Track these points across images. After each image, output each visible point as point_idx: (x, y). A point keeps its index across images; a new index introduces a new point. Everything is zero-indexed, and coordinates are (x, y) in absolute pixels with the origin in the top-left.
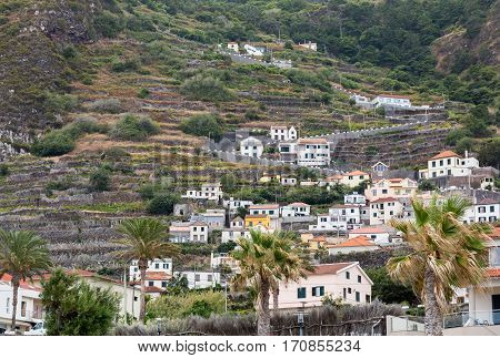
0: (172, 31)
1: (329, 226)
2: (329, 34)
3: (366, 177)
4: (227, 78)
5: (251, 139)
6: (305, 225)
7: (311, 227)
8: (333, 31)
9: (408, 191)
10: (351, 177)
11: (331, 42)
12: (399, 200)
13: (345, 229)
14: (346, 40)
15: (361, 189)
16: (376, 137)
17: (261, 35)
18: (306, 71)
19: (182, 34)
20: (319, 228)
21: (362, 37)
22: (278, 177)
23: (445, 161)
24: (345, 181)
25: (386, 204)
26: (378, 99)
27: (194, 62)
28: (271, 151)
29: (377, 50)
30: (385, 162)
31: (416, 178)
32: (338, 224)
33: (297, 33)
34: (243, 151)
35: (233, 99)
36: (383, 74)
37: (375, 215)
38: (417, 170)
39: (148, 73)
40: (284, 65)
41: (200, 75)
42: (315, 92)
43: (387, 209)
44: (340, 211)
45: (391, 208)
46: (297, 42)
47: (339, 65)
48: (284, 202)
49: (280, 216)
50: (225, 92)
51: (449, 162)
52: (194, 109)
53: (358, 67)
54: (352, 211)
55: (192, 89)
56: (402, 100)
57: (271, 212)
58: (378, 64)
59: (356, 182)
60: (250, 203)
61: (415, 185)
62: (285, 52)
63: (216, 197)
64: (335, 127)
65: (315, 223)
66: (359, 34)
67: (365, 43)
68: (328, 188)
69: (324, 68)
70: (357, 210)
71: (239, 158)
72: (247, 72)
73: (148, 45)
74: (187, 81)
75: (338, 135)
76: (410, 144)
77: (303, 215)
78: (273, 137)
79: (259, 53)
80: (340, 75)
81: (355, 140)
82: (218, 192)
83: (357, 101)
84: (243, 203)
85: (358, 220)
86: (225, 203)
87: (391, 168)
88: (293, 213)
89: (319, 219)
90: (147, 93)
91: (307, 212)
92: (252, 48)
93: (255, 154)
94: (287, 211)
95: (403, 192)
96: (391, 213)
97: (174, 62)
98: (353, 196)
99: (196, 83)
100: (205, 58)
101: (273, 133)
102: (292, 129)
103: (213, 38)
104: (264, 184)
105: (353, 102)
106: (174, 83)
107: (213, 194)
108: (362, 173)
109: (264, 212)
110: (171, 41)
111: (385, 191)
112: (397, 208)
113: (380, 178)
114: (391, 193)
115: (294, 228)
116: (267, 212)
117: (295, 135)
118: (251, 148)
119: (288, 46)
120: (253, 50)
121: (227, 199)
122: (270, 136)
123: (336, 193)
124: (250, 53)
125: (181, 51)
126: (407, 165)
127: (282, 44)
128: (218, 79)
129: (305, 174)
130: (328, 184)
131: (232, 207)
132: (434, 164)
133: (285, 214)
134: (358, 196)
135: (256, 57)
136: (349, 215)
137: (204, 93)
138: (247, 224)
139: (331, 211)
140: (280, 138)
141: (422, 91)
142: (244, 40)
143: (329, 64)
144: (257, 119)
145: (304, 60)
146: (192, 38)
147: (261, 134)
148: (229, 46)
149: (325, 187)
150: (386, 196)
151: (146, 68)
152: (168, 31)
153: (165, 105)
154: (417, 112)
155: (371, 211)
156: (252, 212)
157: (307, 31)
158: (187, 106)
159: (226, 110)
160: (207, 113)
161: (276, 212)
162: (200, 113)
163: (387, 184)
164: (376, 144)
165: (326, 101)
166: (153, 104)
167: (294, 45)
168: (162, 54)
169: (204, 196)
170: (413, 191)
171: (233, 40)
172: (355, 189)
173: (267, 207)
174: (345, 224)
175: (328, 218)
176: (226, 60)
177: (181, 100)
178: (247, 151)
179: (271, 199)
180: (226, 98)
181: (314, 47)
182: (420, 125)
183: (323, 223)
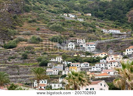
0: (47, 10)
1: (95, 69)
2: (95, 11)
3: (107, 54)
4: (64, 24)
5: (71, 43)
6: (88, 69)
7: (90, 70)
8: (96, 10)
9: (120, 59)
10: (102, 55)
11: (96, 13)
12: (117, 61)
13: (100, 70)
14: (100, 12)
15: (105, 58)
16: (110, 42)
17: (74, 11)
18: (88, 22)
19: (50, 11)
20: (92, 70)
21: (105, 12)
22: (79, 55)
24: (100, 56)
25: (113, 63)
26: (110, 31)
27: (53, 19)
28: (77, 47)
29: (110, 16)
30: (112, 50)
31: (122, 55)
32: (98, 69)
33: (85, 10)
34: (69, 47)
35: (65, 31)
36: (111, 23)
37: (109, 66)
38: (122, 52)
39: (39, 23)
40: (81, 20)
41: (55, 24)
42: (91, 28)
44: (99, 65)
46: (85, 13)
47: (98, 20)
48: (81, 62)
49: (80, 66)
50: (63, 29)
51: (132, 50)
52: (54, 34)
53: (104, 21)
54: (102, 65)
55: (53, 28)
56: (117, 31)
57: (77, 65)
58: (110, 20)
60: (71, 62)
61: (122, 57)
62: (81, 16)
63: (60, 61)
64: (97, 39)
65: (91, 68)
66: (104, 11)
67: (106, 13)
68: (95, 58)
69: (93, 21)
70: (104, 65)
71: (68, 49)
72: (70, 23)
73: (39, 14)
74: (51, 25)
75: (98, 41)
76: (120, 44)
77: (87, 66)
78: (78, 42)
79: (73, 17)
80: (98, 23)
81: (103, 43)
82: (61, 59)
83: (104, 31)
84: (69, 63)
85: (104, 68)
86: (63, 63)
87: (114, 52)
88: (84, 65)
90: (39, 29)
91: (88, 65)
92: (71, 15)
93: (72, 48)
94: (82, 65)
95: (118, 59)
96: (114, 65)
97: (47, 20)
98: (103, 60)
99: (54, 26)
100: (57, 18)
101: (78, 41)
102: (84, 40)
103: (59, 12)
104: (75, 57)
105: (102, 32)
106: (47, 26)
107: (60, 60)
108: (105, 53)
109: (75, 65)
110: (46, 13)
111: (112, 59)
112: (116, 64)
113: (111, 55)
114: (114, 59)
115: (85, 70)
116: (76, 65)
117: (85, 42)
118: (71, 46)
119: (82, 14)
120: (72, 16)
121: (64, 61)
123: (97, 59)
124: (71, 17)
125: (49, 16)
126: (119, 51)
127: (80, 14)
128: (61, 25)
129: (88, 54)
130: (95, 57)
131: (65, 64)
132: (128, 50)
134: (104, 60)
135: (73, 18)
136: (101, 66)
137: (56, 29)
138: (70, 69)
139: (96, 65)
140: (80, 42)
141: (124, 28)
142: (69, 13)
143: (95, 20)
144: (73, 37)
145: (87, 19)
146: (53, 12)
147: (74, 41)
148: (64, 15)
149: (94, 58)
150: (113, 60)
151: (39, 22)
152: (45, 10)
153: (45, 33)
154: (122, 34)
155: (108, 65)
156: (71, 65)
157: (88, 10)
158: (51, 33)
159: (63, 34)
160: (57, 35)
162: (56, 35)
163: (113, 56)
164: (110, 44)
165: (94, 31)
166: (41, 32)
167: (84, 14)
168: (43, 17)
169: (57, 61)
170: (121, 59)
171: (65, 13)
172: (103, 58)
173: (76, 64)
174: (100, 69)
175: (95, 67)
176: (63, 19)
177: (49, 31)
179: (77, 61)
180: (63, 30)
181: (90, 15)
182: (123, 38)
183: (94, 69)
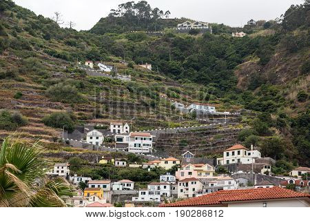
0: (45, 52)
1: (147, 198)
2: (162, 58)
3: (178, 162)
4: (82, 87)
5: (95, 131)
6: (129, 197)
7: (134, 199)
8: (164, 57)
9: (208, 173)
10: (166, 162)
11: (163, 65)
12: (200, 180)
13: (159, 200)
14: (173, 63)
15: (173, 172)
16: (188, 134)
17: (111, 57)
18: (141, 84)
19: (51, 54)
20: (139, 199)
21: (185, 62)
22: (113, 160)
23: (236, 152)
24: (162, 164)
25: (190, 183)
26: (192, 106)
27: (58, 73)
28: (109, 141)
29: (195, 72)
30: (193, 152)
31: (214, 164)
32: (155, 196)
33: (138, 56)
34: (88, 140)
35: (84, 101)
36: (198, 89)
37: (182, 191)
38: (215, 158)
39: (23, 80)
40: (125, 79)
41: (61, 84)
42: (145, 99)
43: (191, 186)
44: (156, 187)
45: (194, 186)
46: (137, 64)
47: (166, 80)
48: (115, 179)
49: (111, 189)
50: (79, 96)
51: (239, 153)
52: (55, 108)
53: (181, 82)
54: (165, 187)
55: (54, 93)
56: (210, 107)
57: (105, 187)
58: (196, 81)
59: (169, 166)
60: (89, 179)
61: (212, 169)
62: (128, 70)
63: (64, 174)
64: (159, 125)
65: (137, 195)
66: (183, 59)
67: (187, 66)
68: (149, 170)
69: (155, 82)
70: (168, 187)
71: (85, 146)
72: (97, 83)
73: (24, 60)
74: (51, 87)
75: (160, 130)
76: (212, 139)
77: (129, 189)
78: (112, 131)
79: (108, 70)
80: (167, 88)
81: (172, 135)
82: (66, 170)
83: (177, 106)
84: (84, 179)
85: (169, 194)
86: (71, 178)
87: (196, 156)
88: (121, 187)
89: (140, 192)
90: (21, 95)
91: (132, 187)
92: (103, 66)
93: (97, 143)
94: (117, 186)
95: (203, 174)
96: (194, 189)
97: (43, 74)
98: (166, 176)
99: (58, 89)
100: (67, 71)
101: (112, 128)
102: (127, 125)
103: (75, 57)
104: (101, 165)
105: (173, 108)
106: (42, 89)
107: (62, 172)
108: (174, 159)
109: (99, 186)
110: (42, 58)
111: (190, 173)
112: (198, 186)
113: (188, 163)
114: (195, 175)
115: (121, 199)
116: (101, 186)
117: (128, 130)
118: (94, 138)
119: (130, 66)
120: (105, 68)
121: (72, 175)
122: (110, 130)
123: (154, 174)
124: (102, 69)
125: (50, 65)
126: (208, 155)
127: (126, 64)
128: (74, 87)
129: (133, 158)
130: (149, 167)
131: (76, 181)
132: (228, 154)
133: (115, 188)
134: (170, 176)
135: (106, 73)
136: (162, 190)
137: (63, 97)
138: (86, 194)
139: (149, 186)
140: (117, 131)
141: (225, 101)
142: (99, 60)
143: (159, 79)
144: (102, 117)
145: (141, 76)
146: (58, 56)
147: (103, 128)
148: (87, 64)
149: (147, 169)
150: (192, 176)
151: (22, 77)
152: (41, 51)
153: (34, 104)
154: (220, 116)
155: (179, 188)
156: (90, 186)
157: (146, 55)
158: (50, 106)
159: (79, 110)
160: (64, 111)
161: (108, 186)
162: (60, 111)
163: (192, 168)
164: (187, 139)
165: (153, 105)
166: (24, 103)
167: (135, 65)
168: (34, 67)
169: (55, 173)
170: (211, 174)
171: (90, 59)
172: (169, 171)
173: (102, 182)
174: (159, 197)
175: (147, 192)
176: (82, 74)
177: (46, 101)
178: (91, 141)
179: (105, 177)
180: (79, 100)
181: (149, 67)
182: (221, 126)
183: (143, 196)
